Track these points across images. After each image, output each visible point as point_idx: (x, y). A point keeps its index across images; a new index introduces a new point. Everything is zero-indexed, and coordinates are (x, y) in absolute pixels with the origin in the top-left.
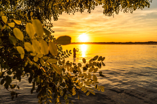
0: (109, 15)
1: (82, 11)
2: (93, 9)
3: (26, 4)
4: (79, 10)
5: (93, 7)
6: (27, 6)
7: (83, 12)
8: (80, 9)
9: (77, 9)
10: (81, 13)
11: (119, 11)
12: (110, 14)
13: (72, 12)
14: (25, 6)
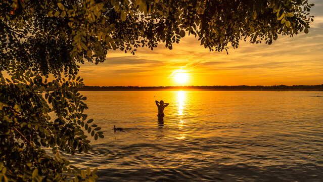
0: (218, 49)
1: (152, 45)
2: (178, 42)
3: (38, 27)
4: (147, 43)
5: (176, 38)
6: (39, 31)
7: (156, 46)
8: (148, 41)
9: (142, 42)
10: (152, 49)
11: (239, 40)
12: (220, 46)
13: (131, 49)
14: (36, 30)
